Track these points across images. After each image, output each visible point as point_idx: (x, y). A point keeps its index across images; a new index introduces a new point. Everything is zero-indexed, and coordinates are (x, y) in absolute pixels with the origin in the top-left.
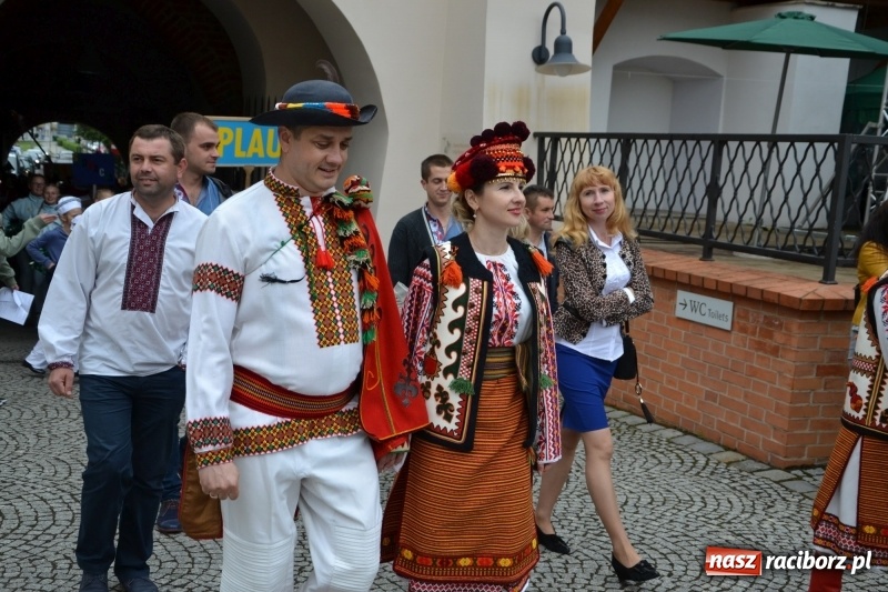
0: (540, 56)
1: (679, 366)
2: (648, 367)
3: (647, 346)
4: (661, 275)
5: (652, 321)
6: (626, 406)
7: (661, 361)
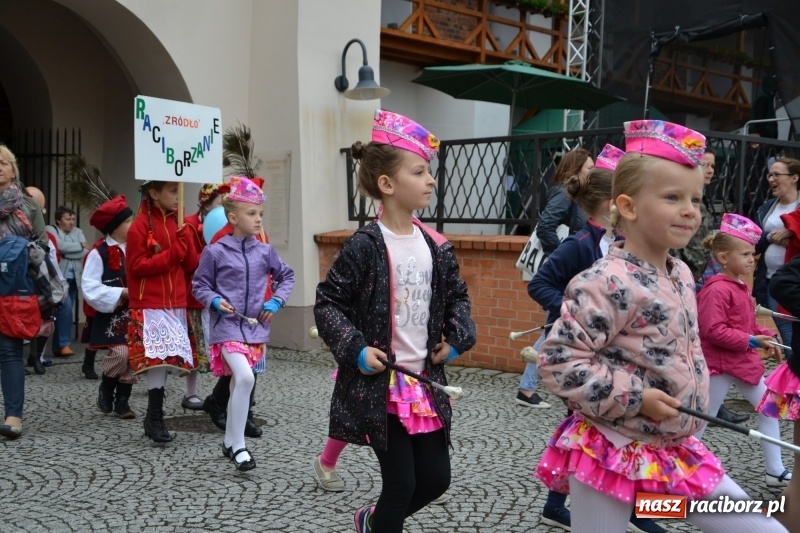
0: (341, 84)
1: (530, 321)
2: (497, 327)
3: (493, 310)
4: (506, 248)
5: (498, 288)
6: (475, 363)
7: (510, 320)
